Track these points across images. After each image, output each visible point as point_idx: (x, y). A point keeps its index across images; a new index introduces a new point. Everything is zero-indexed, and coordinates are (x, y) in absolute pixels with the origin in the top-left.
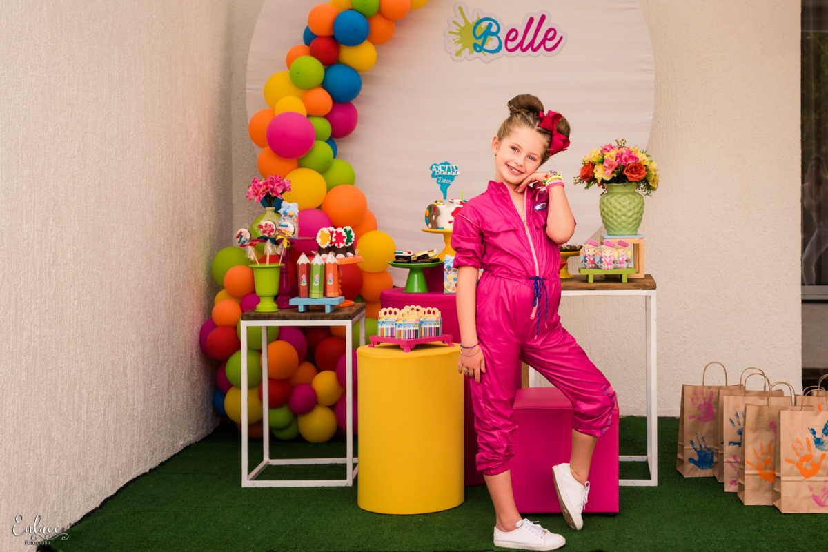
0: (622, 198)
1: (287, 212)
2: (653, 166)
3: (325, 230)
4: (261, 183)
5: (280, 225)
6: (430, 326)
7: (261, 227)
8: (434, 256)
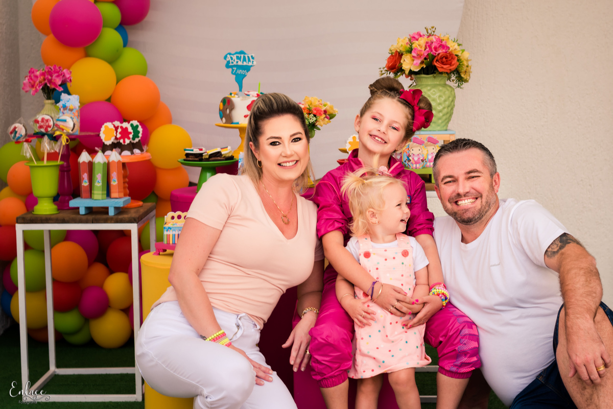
0: (432, 91)
1: (67, 105)
2: (465, 56)
3: (109, 125)
4: (38, 73)
5: (58, 120)
7: (37, 121)
8: (228, 153)
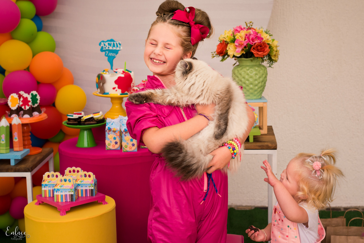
0: (250, 70)
2: (275, 43)
3: (15, 95)
6: (86, 188)
8: (100, 117)
